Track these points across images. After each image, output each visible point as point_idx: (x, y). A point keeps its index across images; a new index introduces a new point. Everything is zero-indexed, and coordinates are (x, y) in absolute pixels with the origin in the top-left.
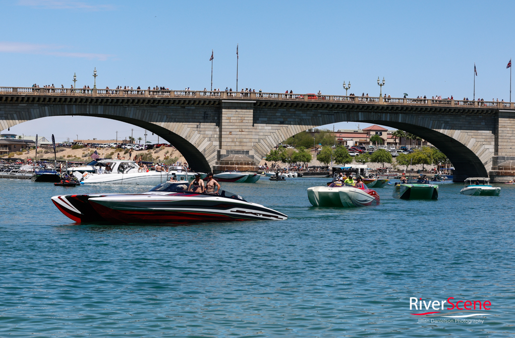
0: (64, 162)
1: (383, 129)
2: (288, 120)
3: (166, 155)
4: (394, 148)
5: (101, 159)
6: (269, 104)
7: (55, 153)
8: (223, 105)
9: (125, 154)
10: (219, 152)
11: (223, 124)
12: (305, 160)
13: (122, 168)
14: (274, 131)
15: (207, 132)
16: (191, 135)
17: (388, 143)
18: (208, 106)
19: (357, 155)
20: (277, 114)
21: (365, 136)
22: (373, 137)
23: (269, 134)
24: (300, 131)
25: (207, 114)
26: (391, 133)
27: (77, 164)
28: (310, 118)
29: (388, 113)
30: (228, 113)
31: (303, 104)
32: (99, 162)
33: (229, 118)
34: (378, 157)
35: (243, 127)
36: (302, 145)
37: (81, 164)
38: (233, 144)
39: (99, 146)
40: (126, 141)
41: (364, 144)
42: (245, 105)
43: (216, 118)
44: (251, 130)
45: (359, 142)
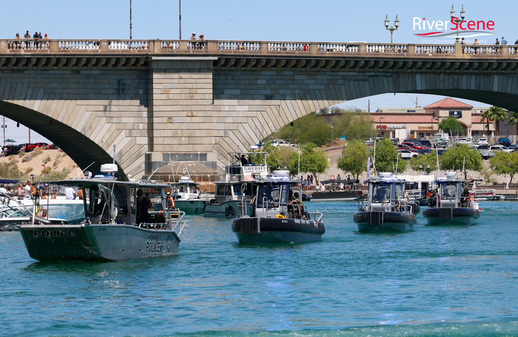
1: (463, 106)
2: (281, 92)
3: (46, 165)
4: (486, 142)
6: (243, 62)
8: (154, 66)
10: (148, 157)
11: (155, 102)
12: (316, 168)
14: (254, 114)
15: (124, 120)
16: (94, 125)
17: (474, 133)
18: (124, 68)
19: (415, 156)
20: (259, 82)
21: (429, 118)
22: (444, 122)
23: (244, 120)
24: (304, 114)
25: (124, 85)
26: (478, 112)
28: (323, 87)
29: (471, 74)
30: (164, 81)
31: (308, 62)
33: (166, 92)
34: (455, 159)
35: (194, 108)
36: (308, 140)
38: (176, 142)
41: (428, 134)
42: (197, 66)
43: (141, 92)
44: (209, 114)
45: (417, 131)
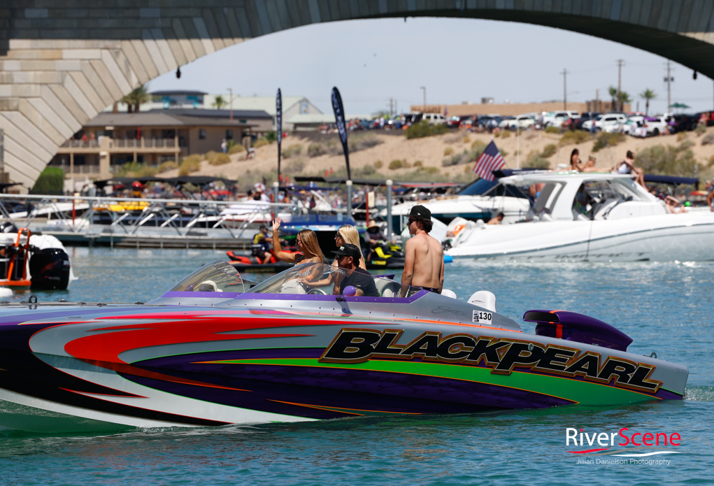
0: (377, 185)
5: (509, 173)
7: (346, 152)
9: (596, 149)
13: (586, 202)
27: (426, 191)
32: (506, 181)
37: (441, 191)
39: (505, 123)
40: (597, 103)
